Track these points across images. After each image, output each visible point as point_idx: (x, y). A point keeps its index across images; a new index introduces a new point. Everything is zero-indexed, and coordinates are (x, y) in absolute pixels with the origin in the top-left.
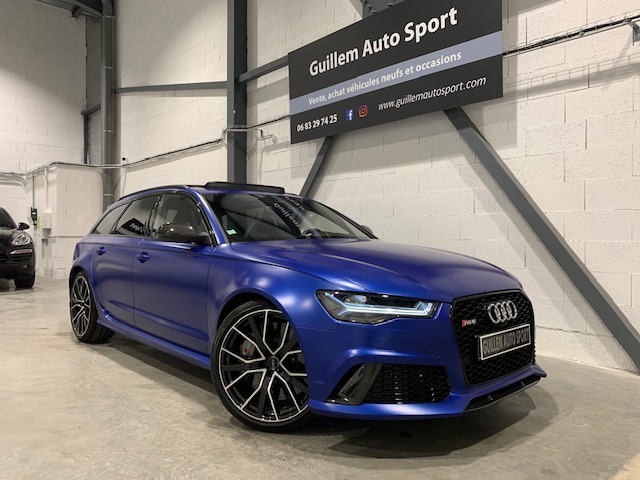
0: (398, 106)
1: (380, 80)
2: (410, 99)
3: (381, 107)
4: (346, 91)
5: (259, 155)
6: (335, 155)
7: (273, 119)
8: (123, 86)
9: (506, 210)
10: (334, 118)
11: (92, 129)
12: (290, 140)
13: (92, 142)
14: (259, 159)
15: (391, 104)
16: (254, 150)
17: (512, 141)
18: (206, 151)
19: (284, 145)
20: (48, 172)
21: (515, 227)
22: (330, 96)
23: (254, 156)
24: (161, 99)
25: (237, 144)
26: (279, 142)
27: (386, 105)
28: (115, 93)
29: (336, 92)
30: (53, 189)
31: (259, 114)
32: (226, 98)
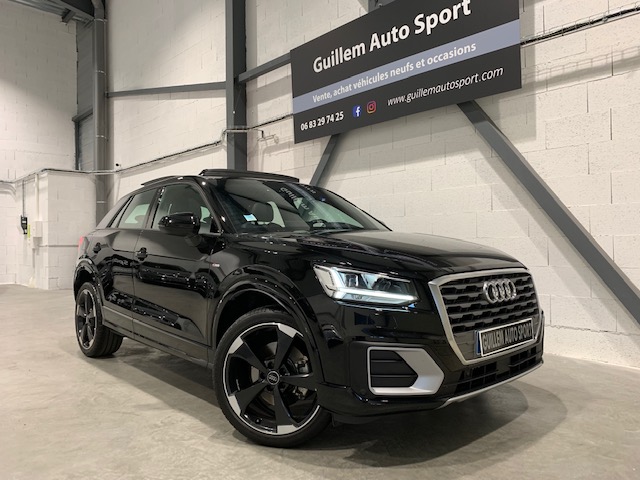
0: (409, 100)
1: (389, 74)
2: (423, 92)
3: (390, 102)
4: (352, 87)
5: (260, 157)
6: (341, 155)
7: (275, 118)
8: (116, 90)
9: (526, 206)
10: (340, 116)
11: (84, 136)
12: (293, 139)
13: (84, 149)
14: (260, 160)
15: (402, 99)
16: (256, 151)
17: (531, 134)
18: (204, 154)
19: (288, 145)
20: (38, 179)
21: (536, 224)
22: (336, 93)
23: (255, 157)
24: (156, 102)
25: (237, 146)
26: (281, 143)
27: (396, 101)
28: (108, 97)
29: (342, 88)
30: (44, 197)
31: (259, 114)
32: (225, 99)
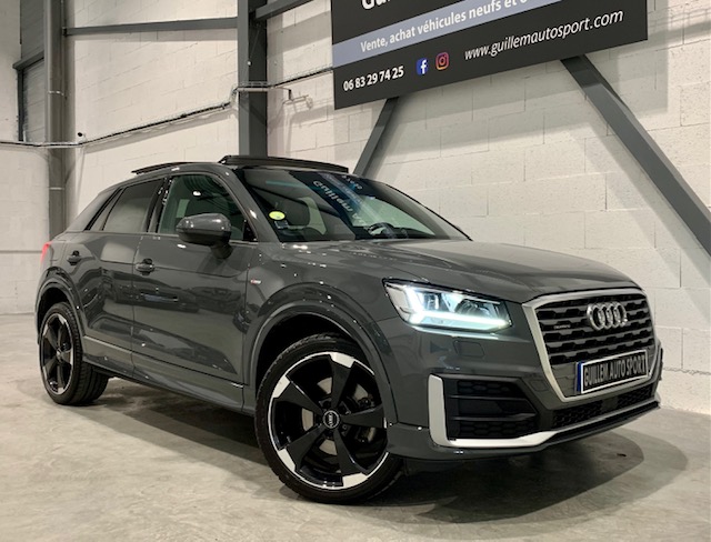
0: (494, 53)
1: (467, 15)
2: (512, 42)
3: (469, 55)
4: (416, 31)
5: (286, 128)
6: (400, 127)
7: (307, 73)
8: (77, 26)
9: (652, 204)
10: (399, 71)
11: (30, 90)
12: (332, 103)
13: (30, 110)
14: (286, 133)
15: (484, 50)
16: (279, 120)
17: (661, 103)
18: (206, 121)
19: (324, 111)
21: (665, 229)
22: (393, 39)
23: (279, 128)
24: (137, 44)
25: (252, 110)
26: (315, 107)
27: (476, 53)
28: (66, 35)
29: (402, 33)
31: (285, 65)
32: (236, 42)
